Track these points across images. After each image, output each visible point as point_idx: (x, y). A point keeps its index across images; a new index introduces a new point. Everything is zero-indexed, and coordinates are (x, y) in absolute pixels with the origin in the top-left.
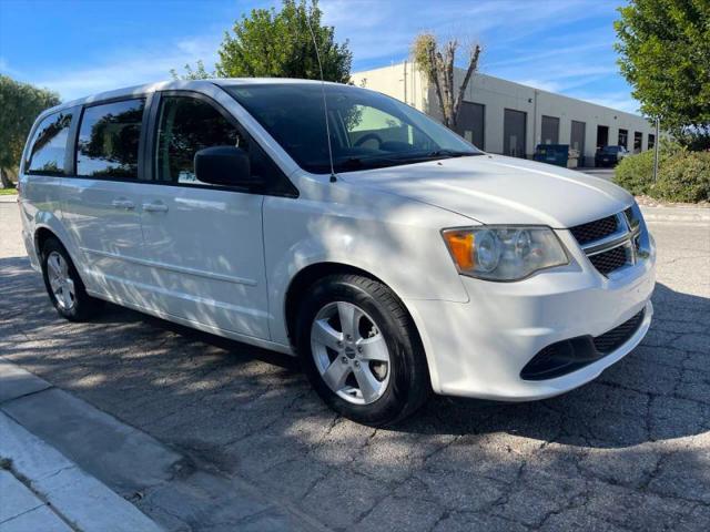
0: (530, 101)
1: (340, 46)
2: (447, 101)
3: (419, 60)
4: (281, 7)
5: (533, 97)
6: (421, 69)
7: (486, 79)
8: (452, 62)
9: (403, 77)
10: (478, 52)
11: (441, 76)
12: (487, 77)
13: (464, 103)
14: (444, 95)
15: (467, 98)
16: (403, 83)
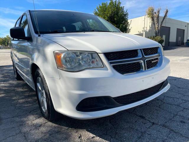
0: (186, 26)
1: (125, 11)
2: (156, 26)
3: (148, 14)
4: (109, 2)
5: (187, 25)
6: (149, 17)
7: (170, 19)
8: (159, 14)
9: (144, 20)
10: (167, 11)
11: (155, 19)
12: (171, 19)
13: (162, 27)
14: (156, 24)
15: (163, 25)
16: (144, 21)
